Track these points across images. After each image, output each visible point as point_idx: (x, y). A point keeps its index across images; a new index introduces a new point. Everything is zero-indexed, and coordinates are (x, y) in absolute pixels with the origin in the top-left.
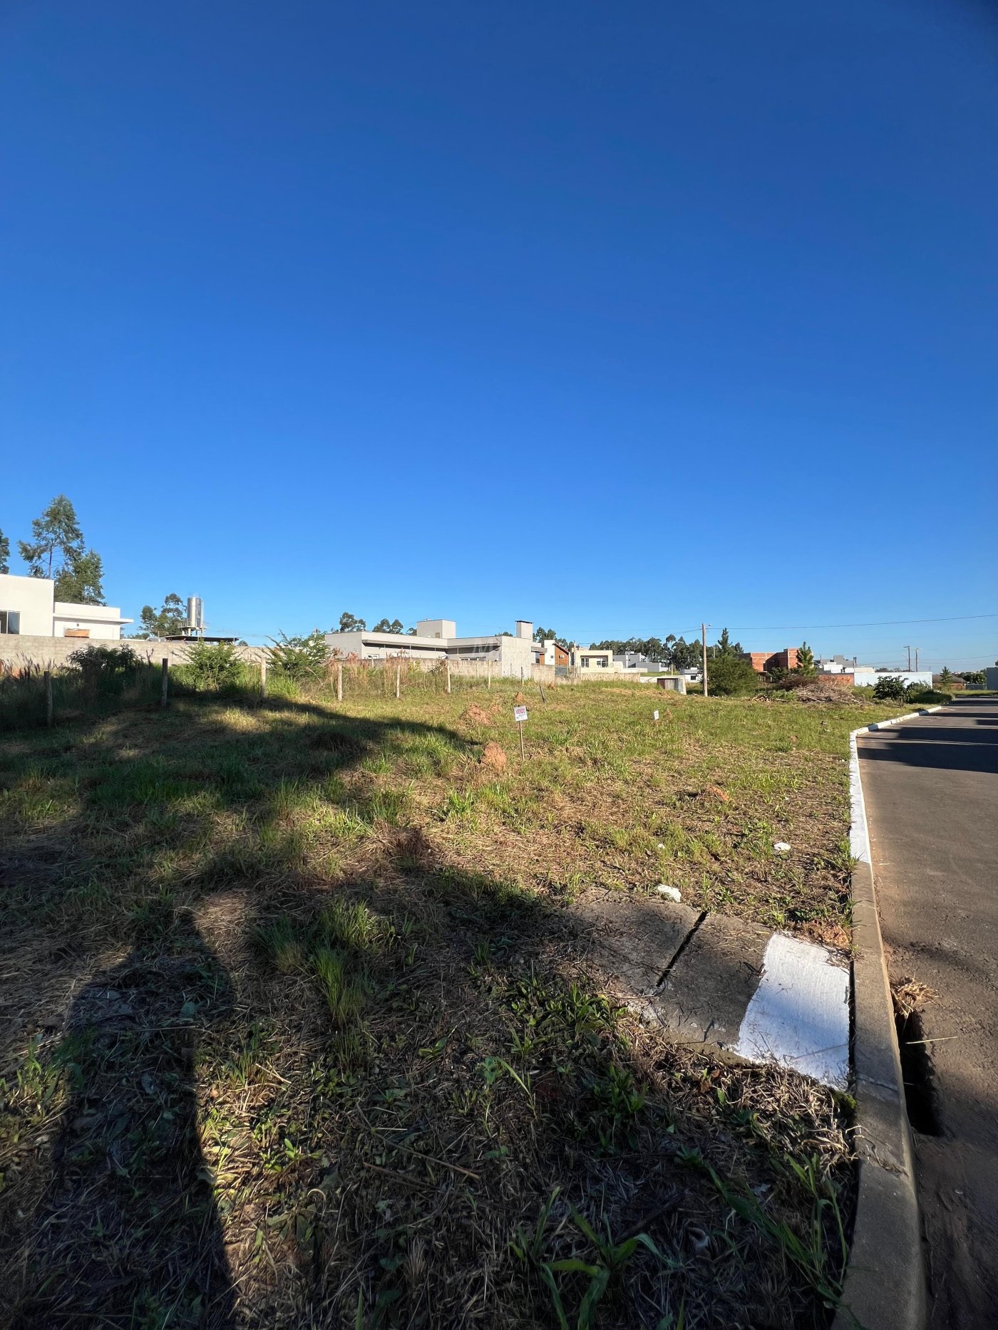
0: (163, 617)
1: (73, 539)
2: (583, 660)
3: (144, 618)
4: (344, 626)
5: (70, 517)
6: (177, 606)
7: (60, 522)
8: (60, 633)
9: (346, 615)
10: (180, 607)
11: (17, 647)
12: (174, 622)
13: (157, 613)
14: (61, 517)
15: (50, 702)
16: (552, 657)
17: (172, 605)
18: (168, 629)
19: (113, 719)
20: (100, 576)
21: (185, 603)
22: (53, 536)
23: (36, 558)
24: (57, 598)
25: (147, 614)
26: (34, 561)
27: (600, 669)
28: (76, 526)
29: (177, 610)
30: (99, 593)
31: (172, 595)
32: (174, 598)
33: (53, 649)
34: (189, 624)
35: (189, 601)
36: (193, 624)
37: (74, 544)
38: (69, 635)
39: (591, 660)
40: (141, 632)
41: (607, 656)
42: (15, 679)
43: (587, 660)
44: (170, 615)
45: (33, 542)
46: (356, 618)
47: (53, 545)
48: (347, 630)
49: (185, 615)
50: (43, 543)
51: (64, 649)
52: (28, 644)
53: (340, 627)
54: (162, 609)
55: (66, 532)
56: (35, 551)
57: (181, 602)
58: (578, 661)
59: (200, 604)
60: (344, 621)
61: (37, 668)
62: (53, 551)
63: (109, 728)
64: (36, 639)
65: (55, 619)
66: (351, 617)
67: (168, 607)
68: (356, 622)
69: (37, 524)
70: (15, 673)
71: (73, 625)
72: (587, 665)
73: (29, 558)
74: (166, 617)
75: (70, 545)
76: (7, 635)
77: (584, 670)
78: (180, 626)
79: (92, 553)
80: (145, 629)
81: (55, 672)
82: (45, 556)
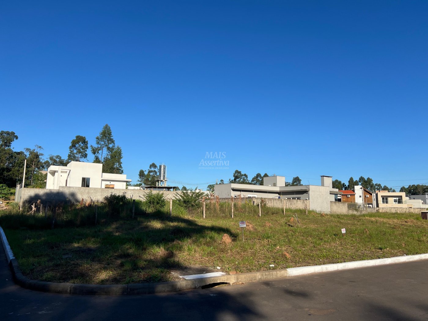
0: (148, 175)
1: (111, 144)
2: (383, 199)
3: (140, 176)
4: (236, 177)
5: (110, 134)
6: (155, 169)
7: (106, 137)
8: (103, 187)
9: (237, 172)
10: (156, 170)
11: (88, 193)
12: (153, 177)
13: (146, 173)
14: (106, 135)
15: (96, 216)
16: (360, 197)
17: (153, 169)
18: (150, 181)
19: (115, 223)
20: (121, 158)
21: (158, 168)
22: (103, 143)
23: (96, 153)
24: (104, 171)
25: (142, 174)
26: (96, 154)
27: (397, 205)
28: (112, 138)
29: (155, 171)
30: (121, 166)
31: (153, 164)
32: (153, 165)
33: (101, 193)
34: (160, 178)
35: (160, 167)
36: (162, 179)
37: (111, 146)
38: (107, 187)
39: (389, 199)
40: (138, 183)
41: (401, 196)
42: (87, 207)
43: (387, 199)
44: (152, 174)
45: (96, 146)
46: (243, 173)
47: (103, 147)
48: (237, 180)
49: (158, 174)
50: (99, 146)
51: (104, 193)
52: (92, 191)
53: (233, 178)
54: (148, 171)
55: (108, 141)
56: (96, 149)
57: (157, 167)
58: (380, 199)
59: (165, 168)
60: (236, 175)
61: (94, 202)
62: (103, 149)
63: (114, 226)
64: (95, 189)
65: (103, 180)
66: (240, 172)
67: (151, 170)
68: (242, 175)
69: (97, 138)
70: (87, 205)
71: (108, 183)
72: (387, 202)
73: (94, 153)
74: (150, 175)
75: (109, 146)
76: (85, 188)
77: (385, 205)
78: (156, 179)
79: (118, 147)
80: (140, 181)
81: (99, 204)
82: (100, 152)
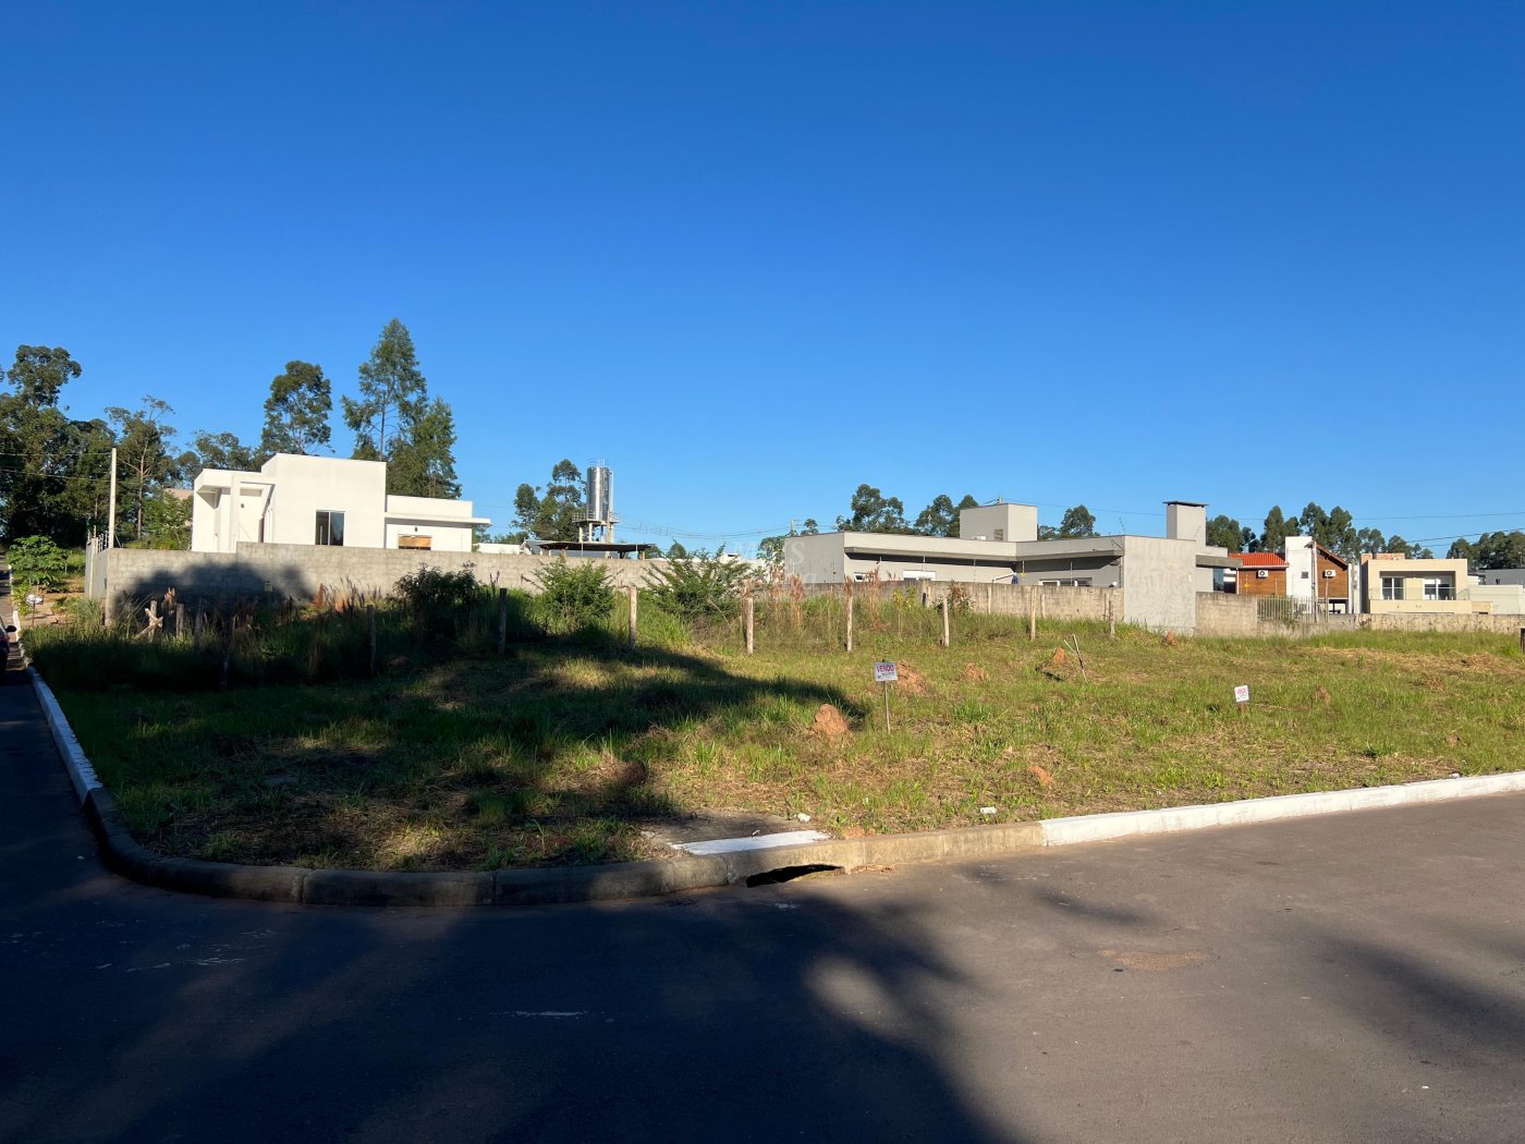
0: (550, 503)
1: (412, 390)
2: (1387, 582)
3: (520, 506)
4: (861, 512)
5: (407, 355)
6: (572, 483)
7: (394, 365)
8: (393, 544)
9: (864, 491)
10: (577, 485)
11: (341, 565)
12: (567, 510)
13: (541, 496)
14: (395, 358)
15: (373, 644)
16: (1305, 575)
17: (564, 482)
18: (558, 525)
19: (439, 669)
20: (451, 442)
21: (584, 477)
22: (386, 388)
23: (363, 424)
24: (393, 488)
25: (525, 499)
26: (361, 429)
27: (1436, 604)
28: (415, 368)
29: (572, 489)
30: (451, 470)
31: (563, 463)
32: (566, 469)
33: (384, 567)
34: (591, 516)
35: (591, 473)
36: (598, 517)
37: (412, 398)
38: (407, 545)
39: (1408, 583)
40: (516, 531)
41: (1452, 574)
42: (338, 613)
43: (1399, 583)
44: (560, 499)
45: (360, 399)
46: (885, 495)
47: (385, 403)
48: (866, 520)
49: (584, 499)
50: (373, 399)
51: (398, 567)
52: (354, 560)
53: (851, 514)
54: (547, 489)
55: (402, 379)
56: (363, 412)
57: (579, 475)
58: (1376, 583)
59: (607, 479)
60: (862, 501)
61: (362, 598)
62: (387, 410)
63: (436, 680)
64: (364, 552)
65: (389, 521)
66: (874, 493)
67: (558, 484)
68: (883, 504)
69: (365, 371)
70: (338, 606)
71: (409, 530)
72: (1399, 596)
73: (356, 424)
74: (554, 503)
75: (406, 399)
76: (328, 548)
77: (1392, 605)
78: (576, 519)
79: (438, 404)
80: (521, 526)
81: (382, 605)
82: (376, 419)
